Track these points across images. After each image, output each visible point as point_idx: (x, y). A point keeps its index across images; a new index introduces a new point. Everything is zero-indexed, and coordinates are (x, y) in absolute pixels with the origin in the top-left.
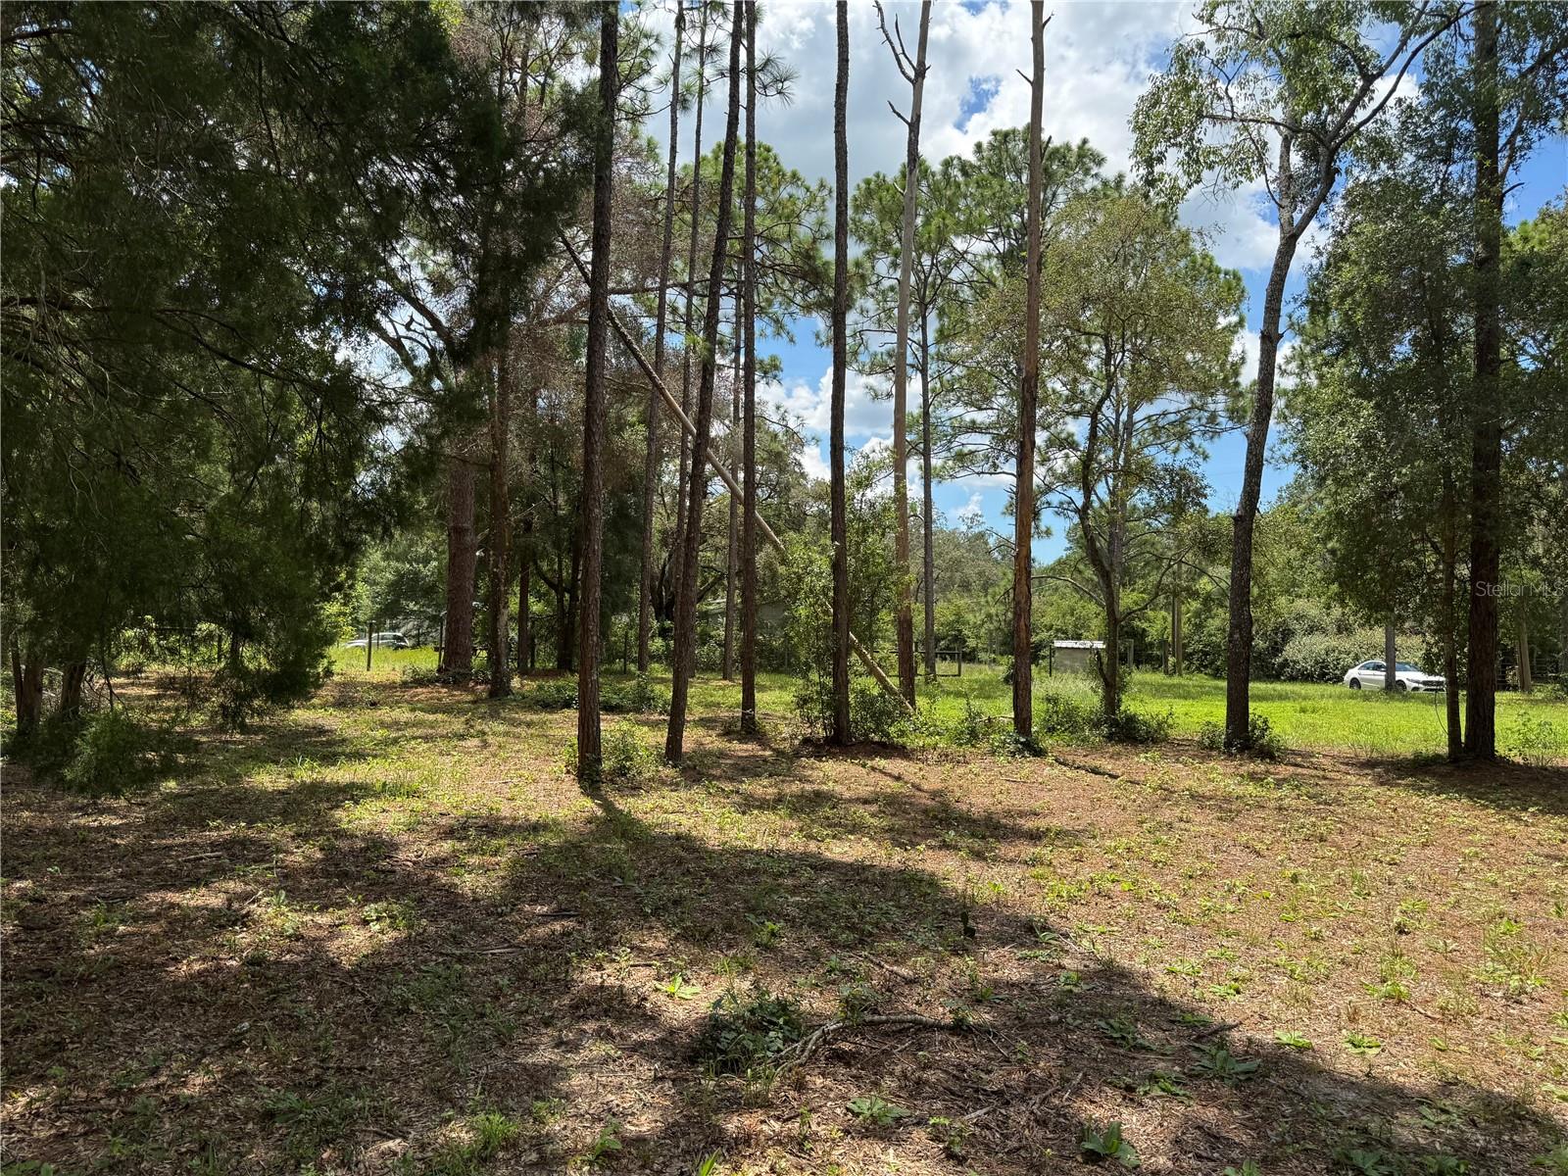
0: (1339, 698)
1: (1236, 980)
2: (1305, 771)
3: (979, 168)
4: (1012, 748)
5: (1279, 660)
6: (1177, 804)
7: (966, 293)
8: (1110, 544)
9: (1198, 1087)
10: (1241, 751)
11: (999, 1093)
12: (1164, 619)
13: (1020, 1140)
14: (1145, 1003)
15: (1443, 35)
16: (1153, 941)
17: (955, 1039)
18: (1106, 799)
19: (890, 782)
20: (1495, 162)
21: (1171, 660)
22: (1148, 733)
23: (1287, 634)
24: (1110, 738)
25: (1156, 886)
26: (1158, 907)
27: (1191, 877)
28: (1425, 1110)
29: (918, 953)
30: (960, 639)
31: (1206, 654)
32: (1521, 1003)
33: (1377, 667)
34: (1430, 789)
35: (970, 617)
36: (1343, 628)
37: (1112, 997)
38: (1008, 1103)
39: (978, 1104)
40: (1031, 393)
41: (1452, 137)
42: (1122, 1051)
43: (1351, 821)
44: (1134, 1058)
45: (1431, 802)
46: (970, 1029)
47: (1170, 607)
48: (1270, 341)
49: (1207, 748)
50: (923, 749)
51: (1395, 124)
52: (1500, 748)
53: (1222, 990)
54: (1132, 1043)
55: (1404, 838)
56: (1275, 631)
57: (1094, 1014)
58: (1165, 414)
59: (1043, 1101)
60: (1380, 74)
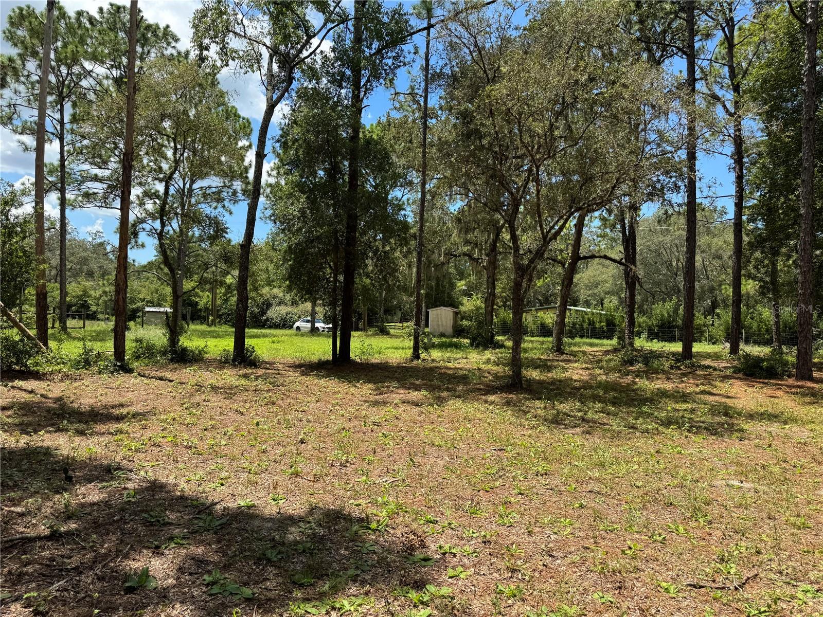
0: (291, 336)
1: (222, 479)
2: (270, 371)
3: (101, 23)
4: (112, 369)
5: (265, 318)
6: (204, 393)
7: (92, 96)
8: (179, 254)
9: (195, 538)
10: (240, 363)
11: (76, 568)
12: (208, 296)
13: (86, 592)
14: (172, 499)
15: (341, 26)
16: (181, 465)
17: (50, 544)
18: (165, 393)
19: (24, 394)
20: (359, 92)
21: (211, 318)
22: (193, 356)
23: (269, 305)
24: (172, 360)
25: (186, 437)
26: (186, 447)
27: (205, 430)
28: (301, 524)
29: (31, 497)
30: (85, 306)
31: (229, 315)
32: (346, 466)
33: (308, 321)
34: (323, 376)
35: (92, 293)
36: (294, 303)
37: (154, 499)
38: (81, 573)
39: (61, 577)
40: (129, 163)
41: (343, 75)
42: (155, 528)
43: (287, 393)
44: (162, 530)
45: (322, 382)
46: (61, 535)
47: (212, 290)
48: (260, 156)
49: (223, 363)
50: (52, 373)
51: (320, 62)
52: (352, 356)
53: (213, 485)
54: (162, 522)
55: (309, 399)
56: (263, 303)
57: (142, 511)
58: (210, 187)
59: (103, 567)
60: (314, 36)
